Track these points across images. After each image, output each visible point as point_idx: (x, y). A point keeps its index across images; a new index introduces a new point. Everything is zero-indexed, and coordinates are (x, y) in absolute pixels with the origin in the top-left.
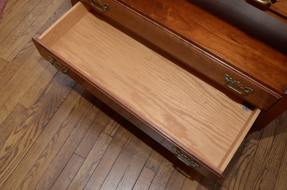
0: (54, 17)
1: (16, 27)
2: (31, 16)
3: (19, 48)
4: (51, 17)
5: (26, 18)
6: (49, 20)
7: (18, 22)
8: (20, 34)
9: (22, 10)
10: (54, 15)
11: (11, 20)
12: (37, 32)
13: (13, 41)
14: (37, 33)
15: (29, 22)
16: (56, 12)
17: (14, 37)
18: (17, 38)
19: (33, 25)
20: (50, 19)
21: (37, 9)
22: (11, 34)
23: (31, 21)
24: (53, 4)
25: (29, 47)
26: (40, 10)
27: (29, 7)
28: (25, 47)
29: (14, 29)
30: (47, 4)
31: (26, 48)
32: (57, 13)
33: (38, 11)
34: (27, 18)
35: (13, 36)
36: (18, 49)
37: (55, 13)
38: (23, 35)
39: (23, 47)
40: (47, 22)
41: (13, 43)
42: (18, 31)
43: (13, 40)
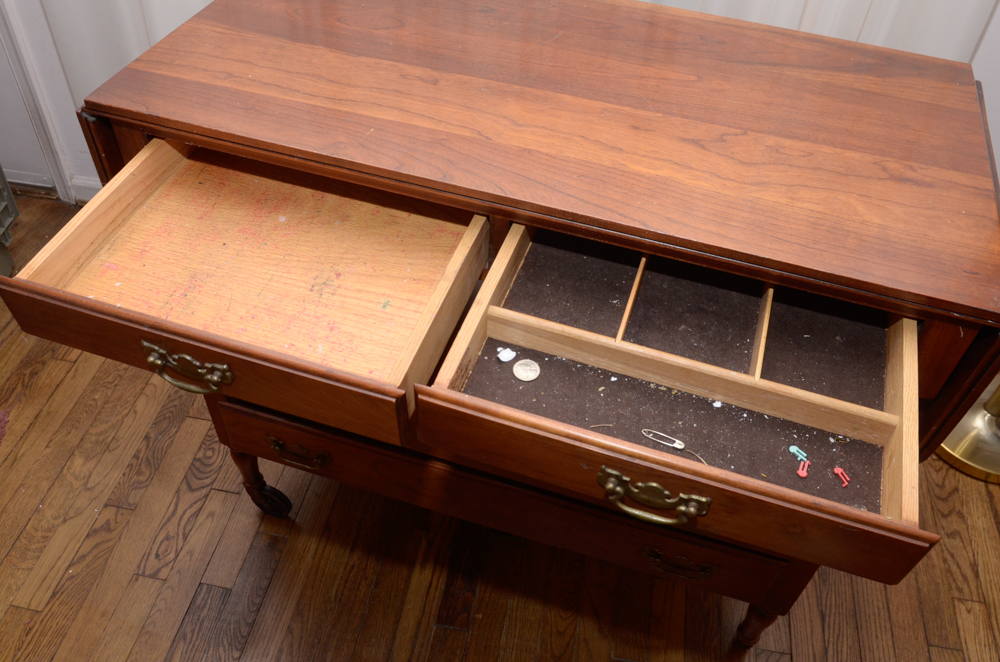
0: (147, 447)
1: (42, 502)
2: (78, 461)
3: (62, 560)
4: (139, 451)
5: (65, 470)
6: (134, 461)
7: (45, 485)
8: (55, 519)
9: (48, 450)
10: (145, 443)
11: (22, 485)
12: (104, 500)
13: (39, 545)
14: (106, 506)
15: (76, 479)
16: (148, 433)
17: (40, 534)
18: (50, 534)
19: (89, 486)
20: (136, 456)
21: (94, 438)
22: (28, 527)
23: (82, 475)
24: (135, 412)
25: (90, 552)
26: (101, 438)
27: (70, 436)
28: (80, 553)
29: (37, 510)
30: (120, 417)
31: (84, 557)
32: (152, 435)
33: (97, 442)
34: (69, 469)
35: (36, 530)
36: (59, 564)
37: (147, 438)
38: (65, 521)
39: (72, 556)
40: (130, 466)
41: (41, 550)
42: (49, 513)
43: (39, 542)
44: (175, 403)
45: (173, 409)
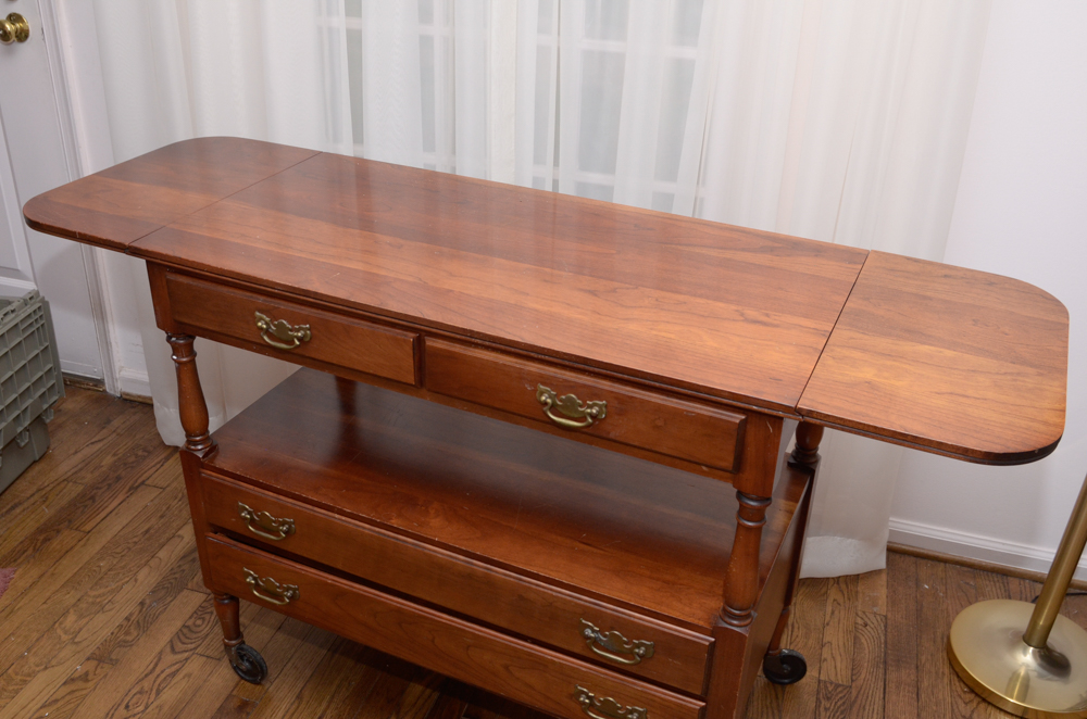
0: (140, 611)
1: (29, 650)
2: (71, 618)
3: (34, 702)
4: (131, 614)
5: (57, 625)
6: (125, 623)
7: (35, 636)
8: (37, 666)
9: (45, 606)
10: (139, 608)
11: (13, 634)
12: (88, 654)
13: (16, 687)
14: (88, 659)
15: (65, 633)
16: (144, 600)
17: (19, 677)
18: (29, 679)
19: (76, 640)
20: (128, 619)
21: (91, 600)
22: (10, 671)
23: (72, 630)
24: (136, 581)
25: (63, 697)
26: (98, 600)
27: (68, 596)
28: (53, 698)
29: (22, 656)
30: (120, 583)
31: (56, 701)
32: (148, 601)
33: (93, 603)
34: (61, 624)
35: (17, 674)
36: (31, 705)
37: (142, 604)
38: (46, 668)
39: (45, 699)
40: (120, 626)
41: (17, 692)
42: (32, 660)
43: (17, 684)
44: (176, 576)
45: (172, 581)
